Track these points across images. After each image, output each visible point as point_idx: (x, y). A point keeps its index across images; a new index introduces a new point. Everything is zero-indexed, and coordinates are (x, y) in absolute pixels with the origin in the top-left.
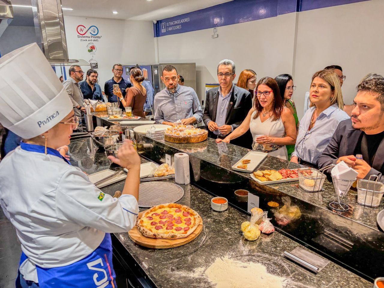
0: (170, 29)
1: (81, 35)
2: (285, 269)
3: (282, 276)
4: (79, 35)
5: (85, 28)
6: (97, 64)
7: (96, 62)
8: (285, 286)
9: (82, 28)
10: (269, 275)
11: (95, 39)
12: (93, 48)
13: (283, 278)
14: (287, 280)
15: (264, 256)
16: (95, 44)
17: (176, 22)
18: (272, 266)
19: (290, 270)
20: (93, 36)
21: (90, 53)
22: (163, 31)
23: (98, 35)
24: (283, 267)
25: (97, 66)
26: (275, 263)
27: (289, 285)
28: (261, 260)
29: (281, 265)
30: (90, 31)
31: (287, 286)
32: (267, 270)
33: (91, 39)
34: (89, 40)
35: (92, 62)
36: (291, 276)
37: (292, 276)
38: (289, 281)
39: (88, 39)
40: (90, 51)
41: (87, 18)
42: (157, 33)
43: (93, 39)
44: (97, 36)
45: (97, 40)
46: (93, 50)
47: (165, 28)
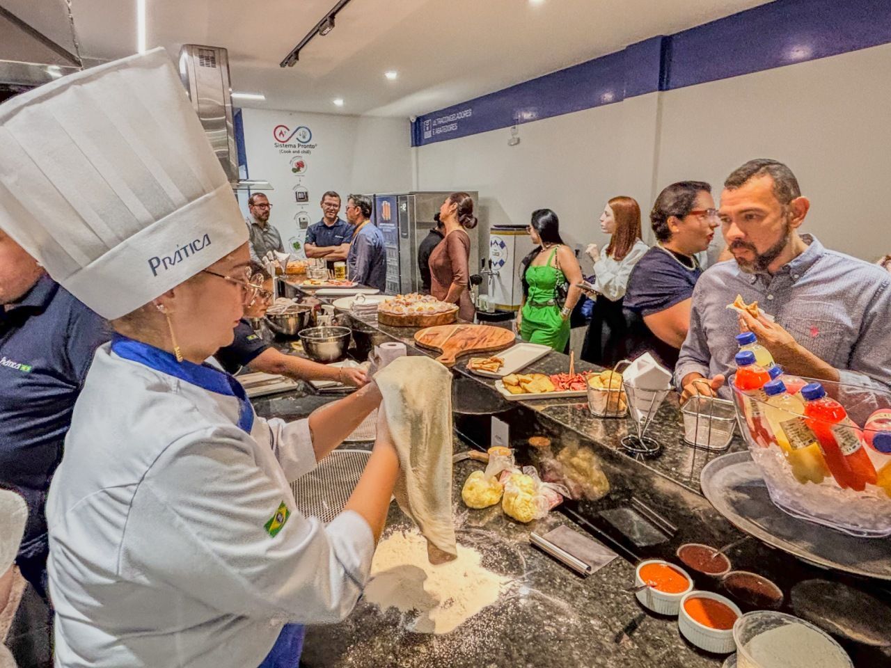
0: (439, 131)
1: (280, 143)
2: (518, 562)
3: (506, 574)
4: (278, 142)
5: (288, 130)
6: (306, 193)
7: (304, 191)
8: (504, 593)
9: (283, 130)
10: (484, 570)
11: (306, 149)
12: (300, 165)
13: (507, 579)
14: (512, 583)
15: (488, 535)
16: (305, 158)
17: (449, 119)
18: (494, 554)
19: (527, 565)
20: (302, 144)
21: (296, 174)
22: (427, 135)
23: (311, 143)
24: (516, 557)
25: (307, 197)
26: (503, 550)
27: (513, 591)
28: (478, 543)
29: (513, 554)
30: (296, 135)
31: (508, 593)
32: (483, 562)
33: (297, 149)
34: (294, 152)
35: (299, 190)
36: (524, 576)
37: (527, 576)
38: (516, 585)
39: (292, 149)
40: (295, 170)
41: (291, 112)
42: (418, 140)
43: (301, 149)
44: (308, 144)
45: (307, 152)
46: (301, 169)
47: (429, 130)
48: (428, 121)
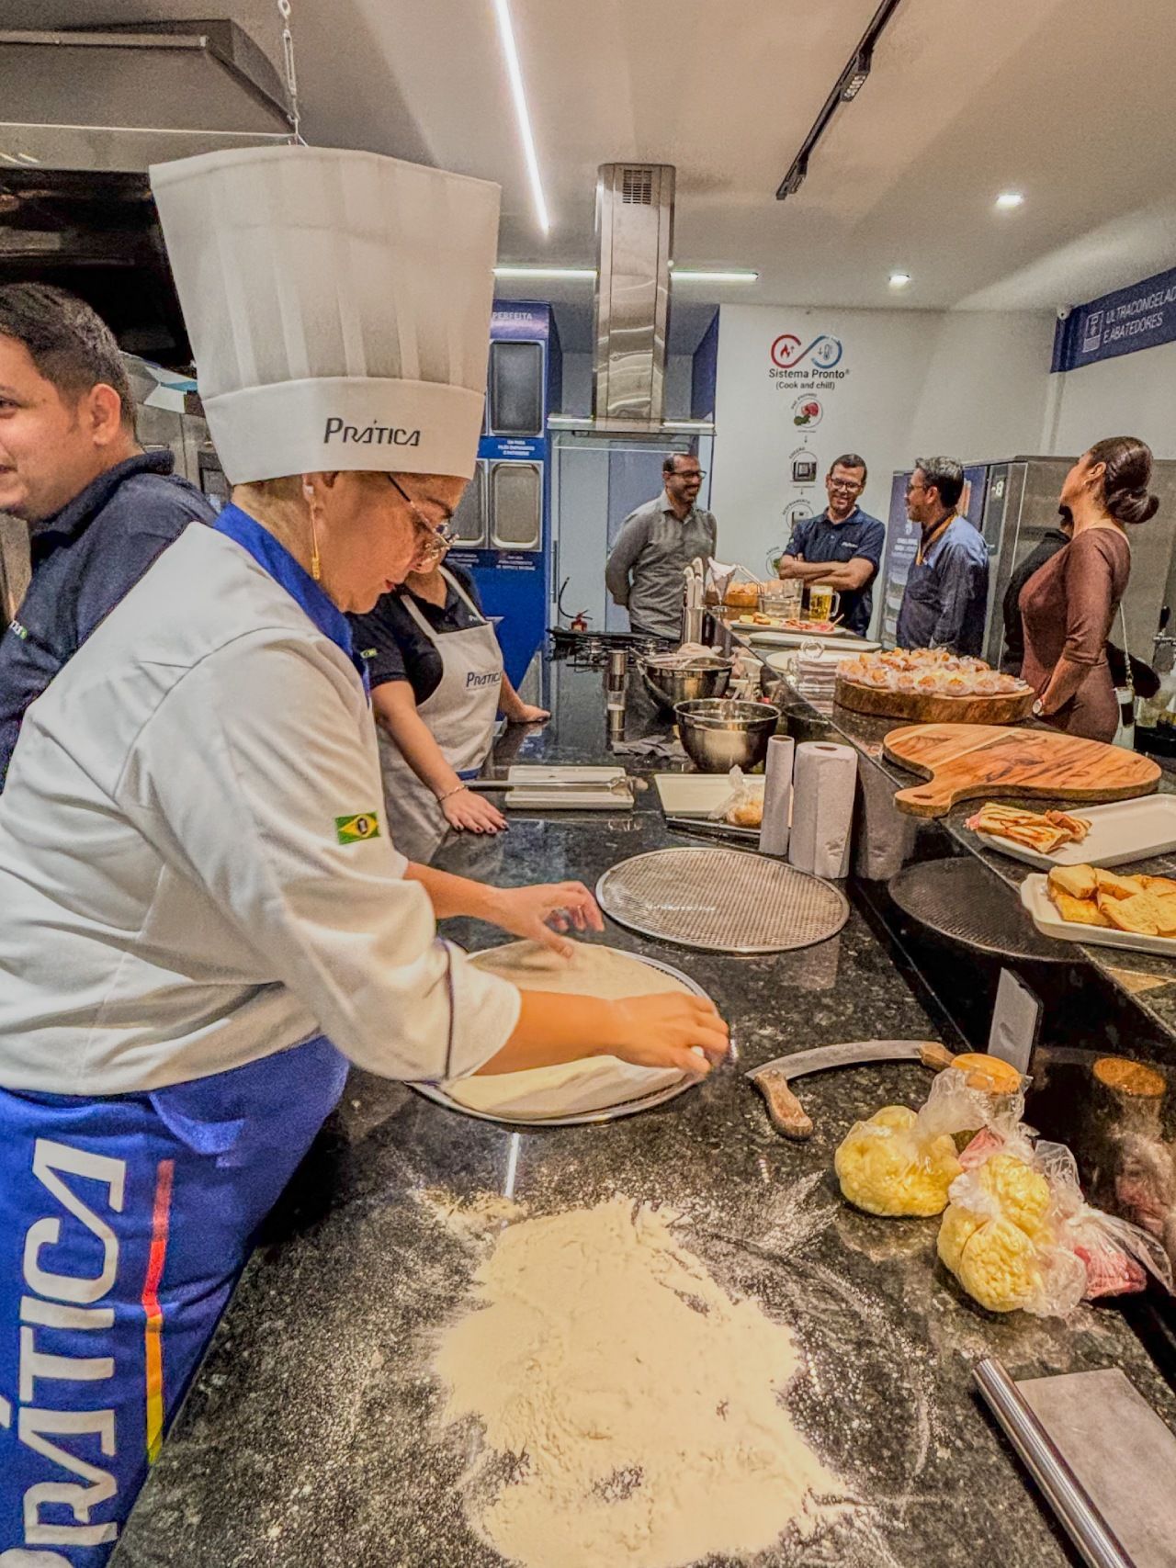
0: (1117, 334)
1: (780, 369)
2: (903, 1439)
3: (844, 1467)
4: (775, 367)
5: (799, 343)
6: (814, 465)
7: (810, 460)
8: (805, 1536)
9: (790, 343)
10: (782, 1419)
11: (825, 381)
12: (812, 410)
13: (837, 1484)
14: (849, 1509)
15: (857, 1307)
16: (823, 397)
17: (1145, 304)
18: (843, 1376)
19: (930, 1460)
20: (820, 370)
21: (800, 428)
22: (1089, 345)
23: (839, 367)
24: (907, 1419)
25: (814, 472)
26: (875, 1375)
27: (838, 1544)
28: (814, 1320)
29: (901, 1402)
30: (814, 353)
31: (816, 1540)
32: (796, 1388)
33: (809, 380)
34: (803, 386)
35: (801, 458)
36: (902, 1502)
37: (910, 1506)
38: (858, 1523)
39: (800, 380)
40: (800, 421)
41: (809, 310)
42: (1067, 355)
43: (817, 380)
44: (833, 369)
45: (830, 385)
46: (812, 419)
47: (1097, 333)
48: (1095, 316)
